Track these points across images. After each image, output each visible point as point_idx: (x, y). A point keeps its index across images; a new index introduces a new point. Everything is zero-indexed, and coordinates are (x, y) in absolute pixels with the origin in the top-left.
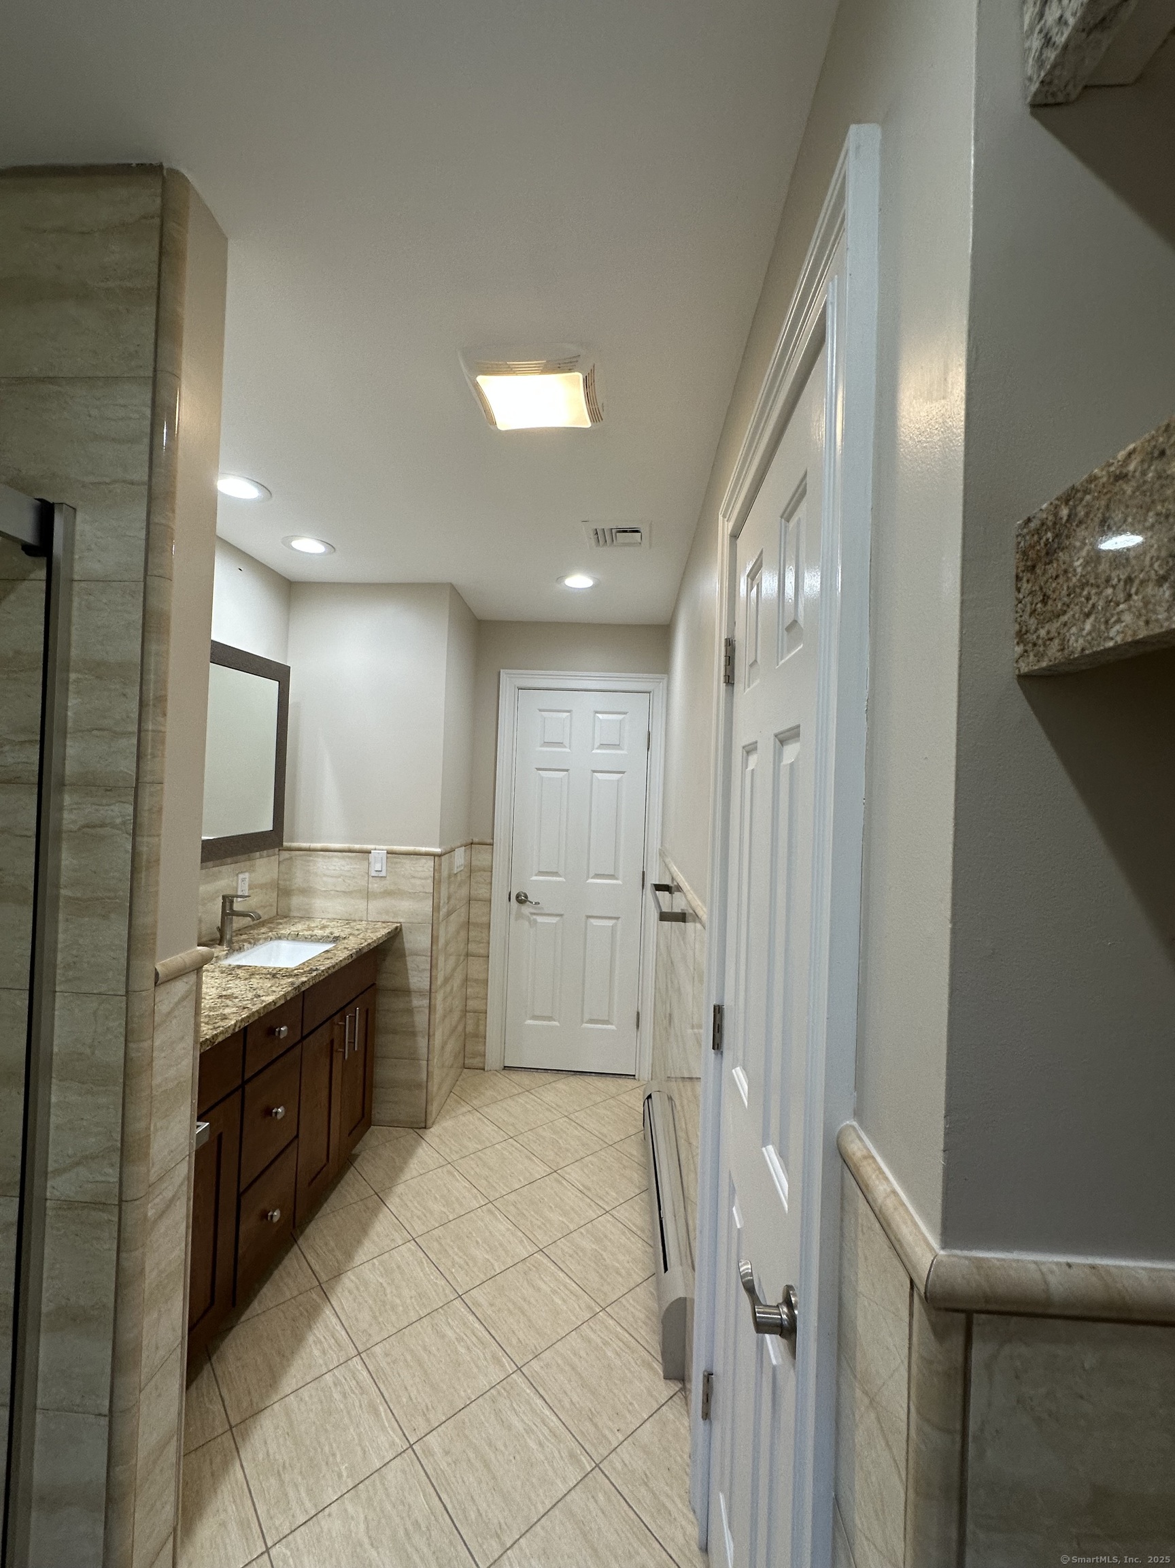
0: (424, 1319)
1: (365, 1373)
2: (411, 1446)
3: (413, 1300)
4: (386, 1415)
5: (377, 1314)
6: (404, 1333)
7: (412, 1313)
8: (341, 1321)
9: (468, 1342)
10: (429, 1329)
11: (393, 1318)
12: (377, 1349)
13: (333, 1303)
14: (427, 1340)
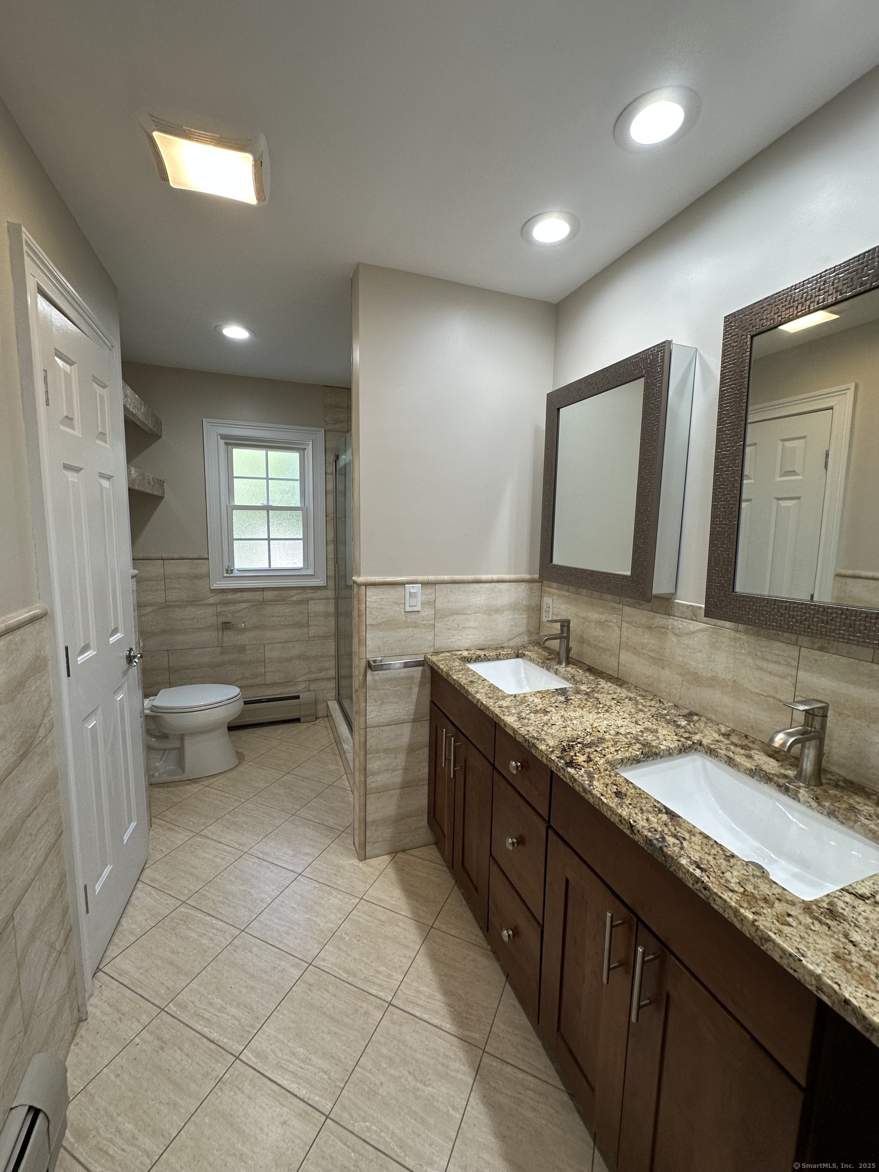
0: (353, 1064)
1: (374, 992)
2: (310, 964)
3: (378, 1083)
4: (338, 972)
5: (402, 1047)
6: (364, 1040)
7: (369, 1065)
8: (429, 1023)
9: (296, 1062)
10: (343, 1057)
11: (384, 1051)
12: (379, 1015)
13: (452, 1037)
14: (338, 1043)
